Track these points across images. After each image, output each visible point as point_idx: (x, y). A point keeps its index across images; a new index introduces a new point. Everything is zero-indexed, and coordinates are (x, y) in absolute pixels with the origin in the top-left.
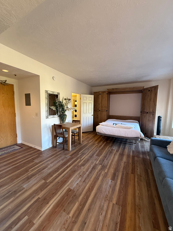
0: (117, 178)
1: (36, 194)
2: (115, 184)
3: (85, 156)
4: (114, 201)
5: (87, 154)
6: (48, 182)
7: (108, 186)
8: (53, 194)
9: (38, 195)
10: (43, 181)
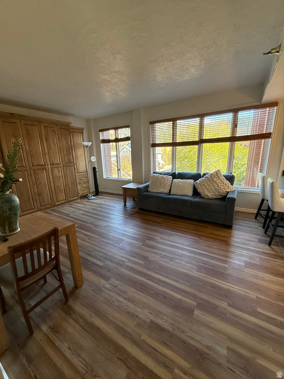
1: (226, 314)
6: (196, 302)
8: (213, 287)
9: (226, 309)
10: (197, 312)
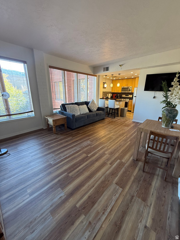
3: (123, 139)
5: (122, 140)
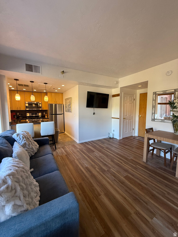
0: (85, 170)
2: (82, 166)
4: (76, 161)
7: (84, 163)
